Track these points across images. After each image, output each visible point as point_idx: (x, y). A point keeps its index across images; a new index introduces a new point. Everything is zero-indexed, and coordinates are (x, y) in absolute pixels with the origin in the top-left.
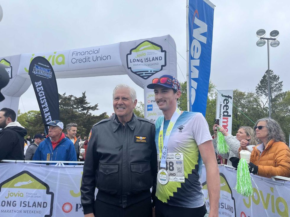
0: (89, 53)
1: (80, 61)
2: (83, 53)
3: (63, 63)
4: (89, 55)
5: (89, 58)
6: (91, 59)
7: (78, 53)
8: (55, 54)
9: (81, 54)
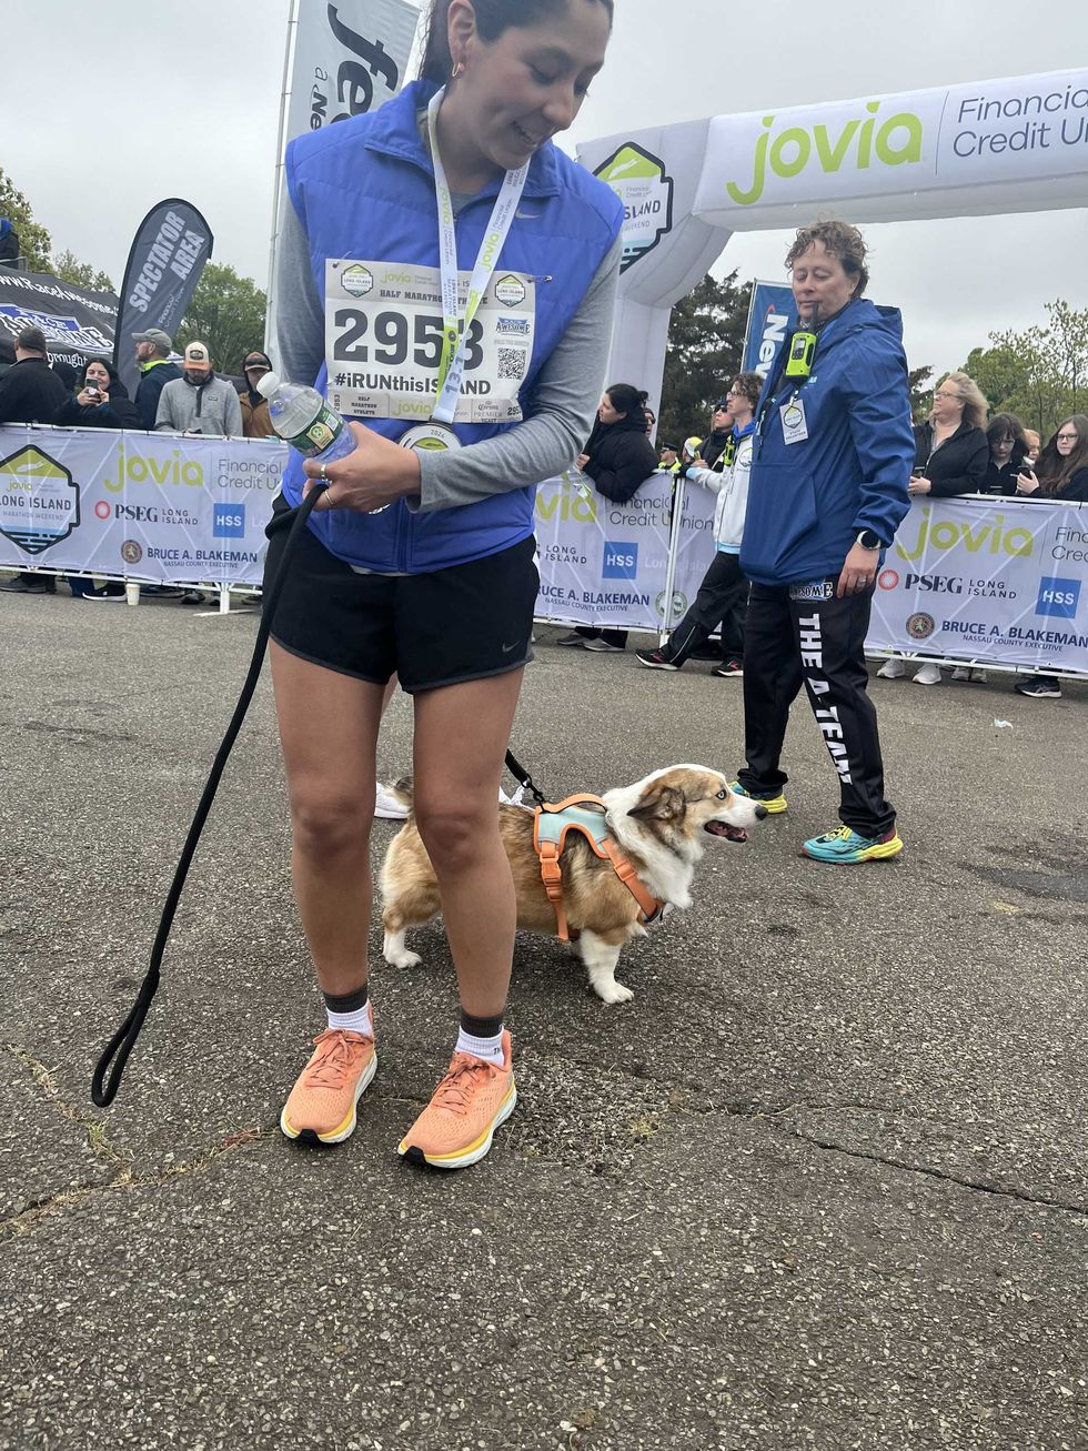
0: (1043, 104)
1: (998, 143)
2: (1012, 108)
3: (911, 153)
4: (1044, 117)
5: (1042, 130)
6: (1052, 137)
7: (988, 105)
8: (872, 116)
9: (1002, 109)
